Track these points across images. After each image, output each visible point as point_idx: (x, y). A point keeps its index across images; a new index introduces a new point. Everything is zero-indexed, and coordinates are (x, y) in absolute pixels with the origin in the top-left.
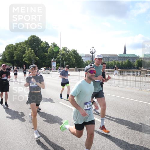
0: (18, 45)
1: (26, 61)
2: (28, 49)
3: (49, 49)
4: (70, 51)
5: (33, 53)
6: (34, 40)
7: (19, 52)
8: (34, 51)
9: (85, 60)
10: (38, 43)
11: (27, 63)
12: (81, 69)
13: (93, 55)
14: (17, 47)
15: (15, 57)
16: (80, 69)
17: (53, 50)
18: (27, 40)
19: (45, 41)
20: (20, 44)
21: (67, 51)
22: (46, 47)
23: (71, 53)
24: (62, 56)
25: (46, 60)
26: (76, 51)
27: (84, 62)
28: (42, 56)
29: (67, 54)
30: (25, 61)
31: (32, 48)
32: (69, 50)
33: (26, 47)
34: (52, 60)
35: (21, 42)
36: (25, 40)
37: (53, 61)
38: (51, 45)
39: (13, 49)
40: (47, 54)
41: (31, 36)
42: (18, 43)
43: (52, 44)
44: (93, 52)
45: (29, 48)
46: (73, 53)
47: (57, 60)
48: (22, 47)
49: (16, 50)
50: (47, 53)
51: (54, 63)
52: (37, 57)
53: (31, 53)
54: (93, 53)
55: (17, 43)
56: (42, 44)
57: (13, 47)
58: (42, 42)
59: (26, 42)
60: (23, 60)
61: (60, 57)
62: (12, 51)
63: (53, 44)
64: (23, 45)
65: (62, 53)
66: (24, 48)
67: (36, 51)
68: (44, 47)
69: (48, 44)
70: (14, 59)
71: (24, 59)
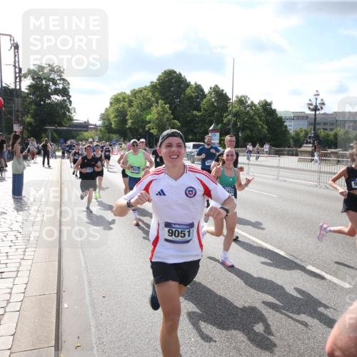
0: (135, 93)
1: (152, 131)
2: (157, 103)
3: (205, 101)
4: (255, 106)
5: (167, 112)
6: (170, 80)
7: (137, 111)
8: (170, 108)
9: (292, 127)
10: (179, 87)
11: (155, 134)
12: (282, 151)
13: (315, 114)
14: (133, 99)
15: (130, 121)
16: (279, 151)
17: (213, 103)
18: (155, 81)
19: (196, 84)
20: (140, 91)
21: (248, 106)
22: (197, 97)
23: (258, 110)
24: (234, 119)
25: (197, 128)
26: (270, 104)
27: (289, 133)
28: (189, 119)
29: (248, 113)
30: (150, 129)
31: (167, 100)
32: (252, 102)
33: (153, 99)
34: (211, 128)
35: (143, 86)
36: (151, 82)
37: (212, 131)
38: (210, 93)
39: (126, 104)
40: (200, 114)
41: (165, 72)
42: (137, 88)
43: (211, 88)
44: (316, 106)
45: (160, 101)
46: (261, 111)
47: (221, 128)
48: (143, 97)
49: (132, 106)
50: (199, 110)
51: (215, 136)
52: (176, 121)
53: (163, 111)
54: (316, 109)
55: (134, 90)
56: (188, 91)
57: (127, 99)
58: (188, 85)
59: (153, 87)
60: (147, 129)
61: (229, 121)
62: (123, 107)
63: (214, 88)
64: (145, 94)
65: (234, 110)
66: (149, 100)
67: (175, 108)
68: (192, 96)
69: (202, 90)
70: (127, 126)
71: (149, 125)
